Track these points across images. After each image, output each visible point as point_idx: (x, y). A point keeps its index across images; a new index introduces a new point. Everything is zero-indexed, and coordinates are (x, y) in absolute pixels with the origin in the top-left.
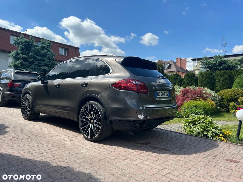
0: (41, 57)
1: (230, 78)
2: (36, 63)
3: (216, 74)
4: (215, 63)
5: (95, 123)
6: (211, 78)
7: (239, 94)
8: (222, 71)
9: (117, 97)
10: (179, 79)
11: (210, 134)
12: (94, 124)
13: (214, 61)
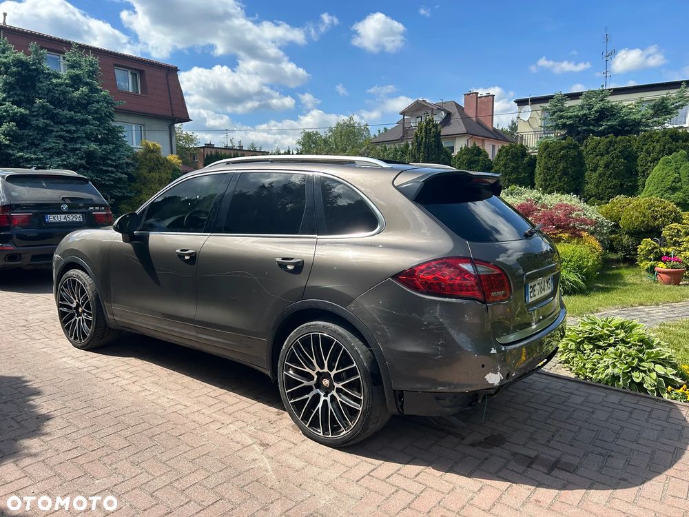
0: (73, 113)
1: (624, 159)
2: (57, 132)
3: (586, 146)
4: (584, 115)
5: (339, 390)
6: (573, 159)
7: (664, 216)
8: (603, 138)
9: (417, 316)
10: (482, 163)
11: (649, 382)
12: (334, 393)
13: (582, 107)
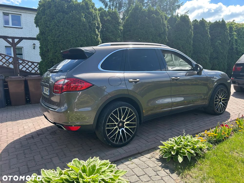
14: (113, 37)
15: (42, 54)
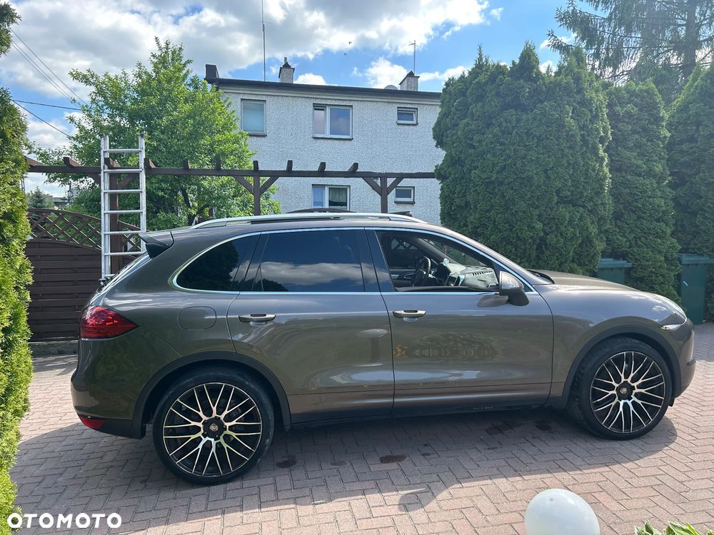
14: (640, 162)
15: (449, 214)
